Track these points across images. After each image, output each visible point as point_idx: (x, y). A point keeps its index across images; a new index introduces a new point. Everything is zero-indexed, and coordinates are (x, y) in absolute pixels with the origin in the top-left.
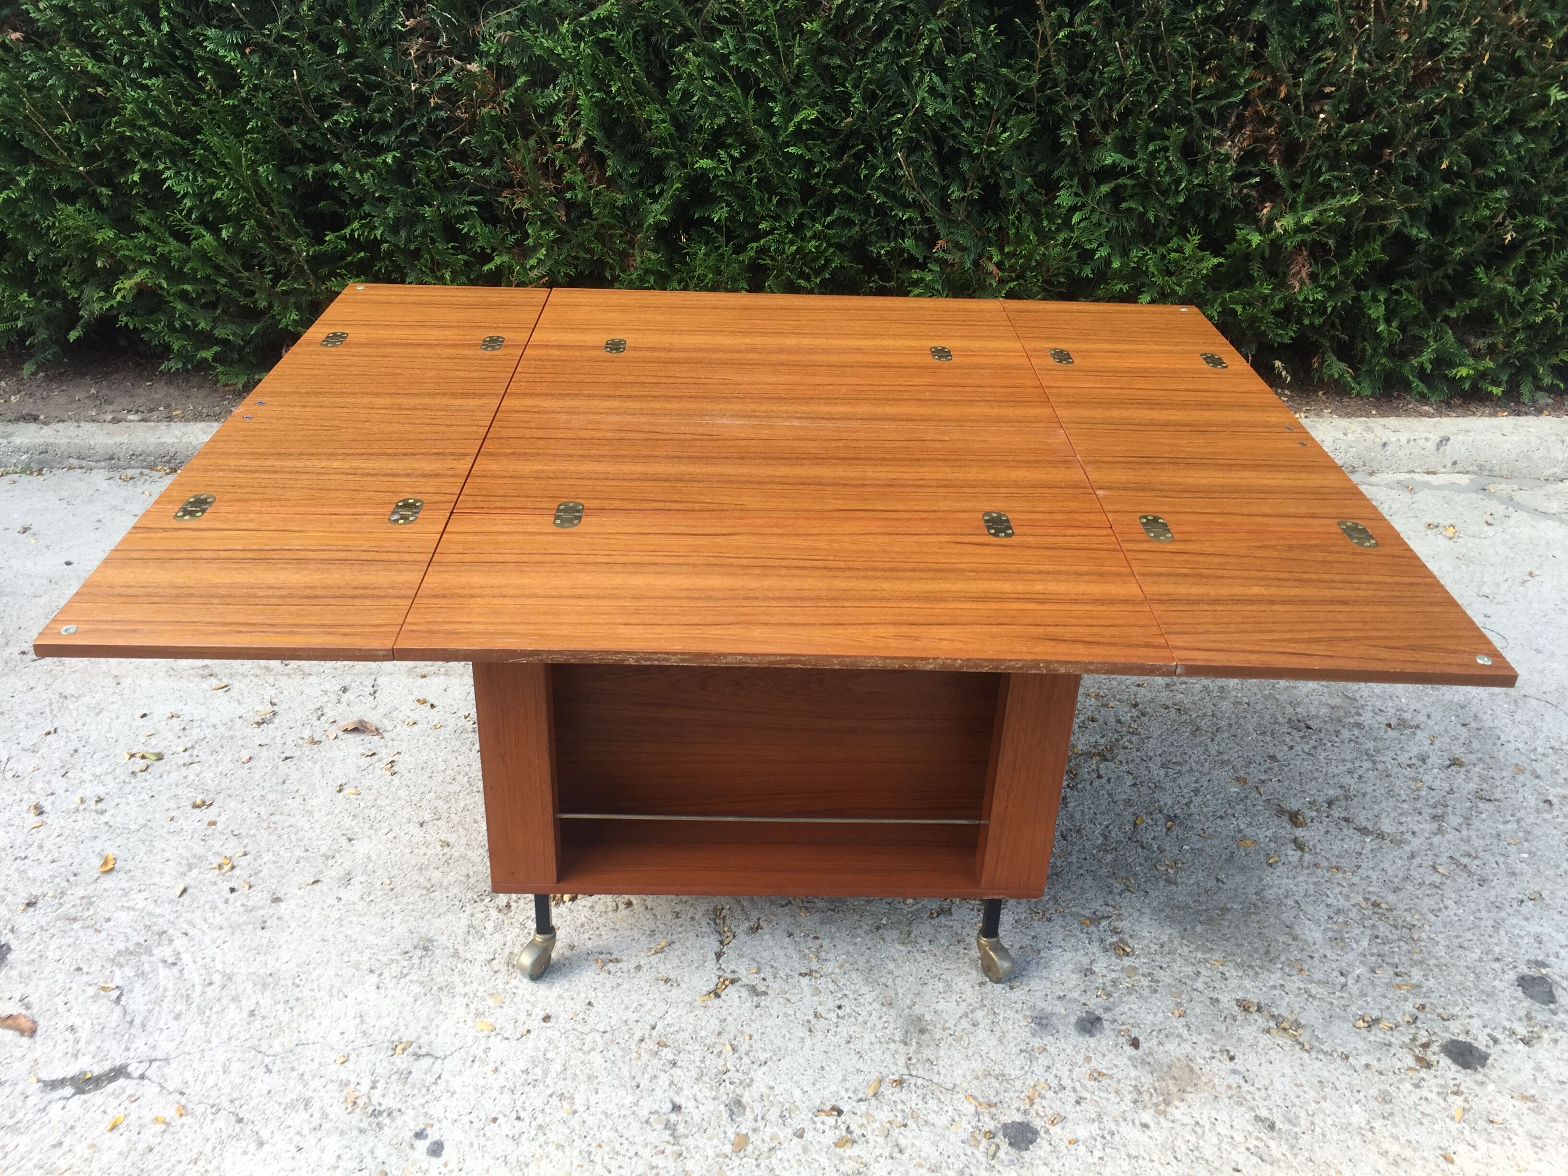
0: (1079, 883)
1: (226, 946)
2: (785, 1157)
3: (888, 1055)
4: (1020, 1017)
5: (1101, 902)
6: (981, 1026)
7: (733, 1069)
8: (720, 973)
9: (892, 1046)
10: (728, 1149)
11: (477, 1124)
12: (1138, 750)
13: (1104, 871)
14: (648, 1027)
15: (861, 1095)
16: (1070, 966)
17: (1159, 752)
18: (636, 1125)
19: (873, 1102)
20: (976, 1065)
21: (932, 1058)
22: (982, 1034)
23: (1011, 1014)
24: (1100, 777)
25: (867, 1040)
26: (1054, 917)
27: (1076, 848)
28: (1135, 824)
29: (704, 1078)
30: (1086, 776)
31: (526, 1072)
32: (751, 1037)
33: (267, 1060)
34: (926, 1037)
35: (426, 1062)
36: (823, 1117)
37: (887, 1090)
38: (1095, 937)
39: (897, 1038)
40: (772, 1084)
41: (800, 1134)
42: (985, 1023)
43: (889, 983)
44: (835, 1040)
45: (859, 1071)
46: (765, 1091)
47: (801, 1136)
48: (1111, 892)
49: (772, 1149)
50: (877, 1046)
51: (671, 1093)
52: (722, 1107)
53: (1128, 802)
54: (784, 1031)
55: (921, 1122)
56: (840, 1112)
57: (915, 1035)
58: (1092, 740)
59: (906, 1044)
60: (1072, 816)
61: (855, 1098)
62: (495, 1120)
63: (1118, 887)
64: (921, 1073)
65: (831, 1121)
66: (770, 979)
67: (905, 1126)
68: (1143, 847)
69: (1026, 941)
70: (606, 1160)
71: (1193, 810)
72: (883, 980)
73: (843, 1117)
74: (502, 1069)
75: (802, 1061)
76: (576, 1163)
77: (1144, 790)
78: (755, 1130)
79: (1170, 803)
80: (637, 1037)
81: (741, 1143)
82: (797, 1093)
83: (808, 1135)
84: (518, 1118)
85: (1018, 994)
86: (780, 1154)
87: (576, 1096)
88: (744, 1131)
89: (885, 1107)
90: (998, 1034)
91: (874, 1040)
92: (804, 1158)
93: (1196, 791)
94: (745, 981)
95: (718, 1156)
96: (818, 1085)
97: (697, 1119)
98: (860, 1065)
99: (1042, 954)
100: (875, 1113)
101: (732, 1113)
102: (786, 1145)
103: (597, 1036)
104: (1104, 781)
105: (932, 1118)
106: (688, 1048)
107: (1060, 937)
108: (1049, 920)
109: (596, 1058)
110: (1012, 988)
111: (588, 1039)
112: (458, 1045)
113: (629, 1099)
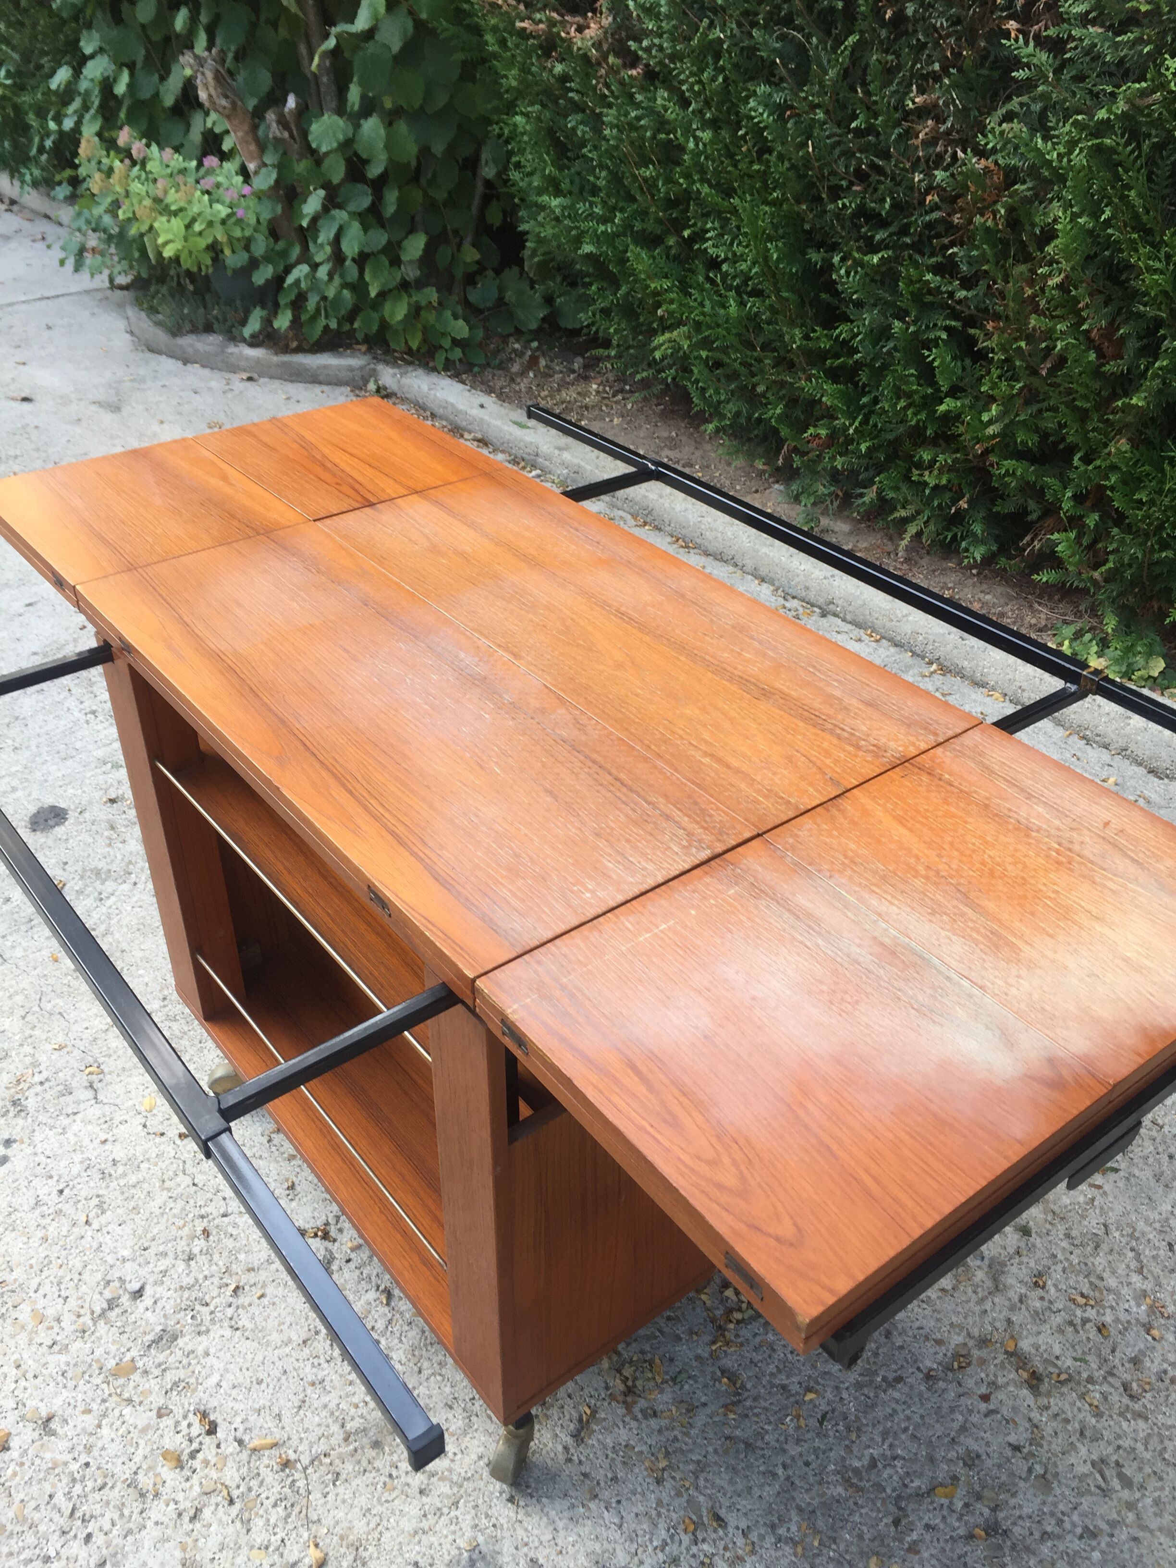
0: (756, 1479)
1: (137, 910)
2: (127, 1418)
3: (318, 1432)
4: (469, 1534)
5: (743, 1524)
6: (425, 1499)
7: (212, 1307)
8: (332, 1221)
9: (335, 1428)
10: (111, 1364)
11: (38, 1170)
12: (1099, 1415)
13: (803, 1498)
14: (222, 1211)
15: (246, 1438)
16: (597, 1547)
17: (1126, 1443)
18: (99, 1276)
19: (245, 1455)
20: (360, 1527)
21: (343, 1476)
22: (413, 1509)
23: (467, 1522)
24: (985, 1398)
25: (325, 1399)
26: (668, 1484)
27: (817, 1443)
28: (931, 1491)
29: (186, 1294)
30: (970, 1383)
31: (115, 1162)
32: (262, 1296)
33: (36, 1008)
34: (371, 1453)
35: (90, 1094)
36: (195, 1420)
37: (268, 1461)
38: (673, 1549)
39: (348, 1426)
40: (212, 1351)
41: (161, 1413)
42: (432, 1501)
43: (426, 1373)
44: (308, 1369)
45: (279, 1416)
46: (200, 1350)
47: (160, 1416)
48: (773, 1527)
49: (129, 1401)
50: (324, 1413)
51: (151, 1279)
52: (158, 1328)
53: (971, 1460)
54: (288, 1320)
55: (246, 1516)
56: (212, 1430)
57: (365, 1441)
58: (1057, 1350)
59: (346, 1439)
60: (873, 1407)
61: (239, 1435)
62: (51, 1177)
63: (793, 1527)
64: (315, 1477)
65: (196, 1430)
66: (352, 1265)
67: (231, 1502)
68: (896, 1523)
69: (599, 1475)
70: (47, 1281)
71: (1045, 1549)
72: (426, 1364)
73: (207, 1440)
74: (108, 1146)
75: (259, 1358)
76: (33, 1261)
77: (1019, 1465)
78: (146, 1372)
79: (1026, 1511)
80: (203, 1211)
81: (125, 1370)
82: (214, 1379)
83: (167, 1421)
84: (61, 1192)
85: (504, 1512)
86: (127, 1411)
87: (109, 1213)
88: (140, 1364)
89: (244, 1471)
90: (425, 1525)
91: (332, 1405)
92: (135, 1434)
93: (1091, 1534)
94: (334, 1247)
95: (98, 1361)
96: (235, 1392)
97: (132, 1318)
98: (286, 1415)
99: (592, 1505)
100: (230, 1463)
101: (156, 1342)
102: (141, 1409)
103: (188, 1181)
104: (983, 1406)
105: (258, 1524)
106: (216, 1257)
107: (640, 1508)
108: (659, 1481)
109: (161, 1198)
110: (511, 1500)
111: (181, 1178)
112: (118, 1102)
113: (126, 1253)
